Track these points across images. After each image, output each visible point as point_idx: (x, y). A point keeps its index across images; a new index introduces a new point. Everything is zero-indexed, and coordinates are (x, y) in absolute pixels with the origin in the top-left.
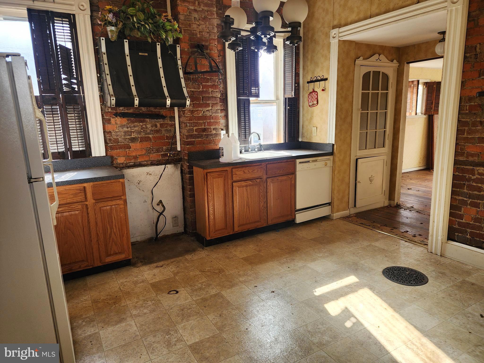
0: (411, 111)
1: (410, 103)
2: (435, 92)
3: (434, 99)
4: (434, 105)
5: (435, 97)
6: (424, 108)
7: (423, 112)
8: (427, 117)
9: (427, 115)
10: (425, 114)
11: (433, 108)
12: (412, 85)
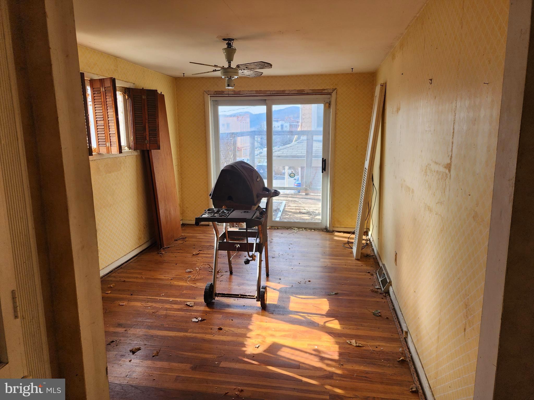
0: (108, 144)
1: (103, 127)
2: (146, 107)
3: (147, 121)
4: (147, 133)
5: (147, 118)
6: (132, 138)
7: (132, 144)
8: (139, 154)
9: (138, 151)
10: (135, 149)
11: (148, 138)
12: (102, 89)
